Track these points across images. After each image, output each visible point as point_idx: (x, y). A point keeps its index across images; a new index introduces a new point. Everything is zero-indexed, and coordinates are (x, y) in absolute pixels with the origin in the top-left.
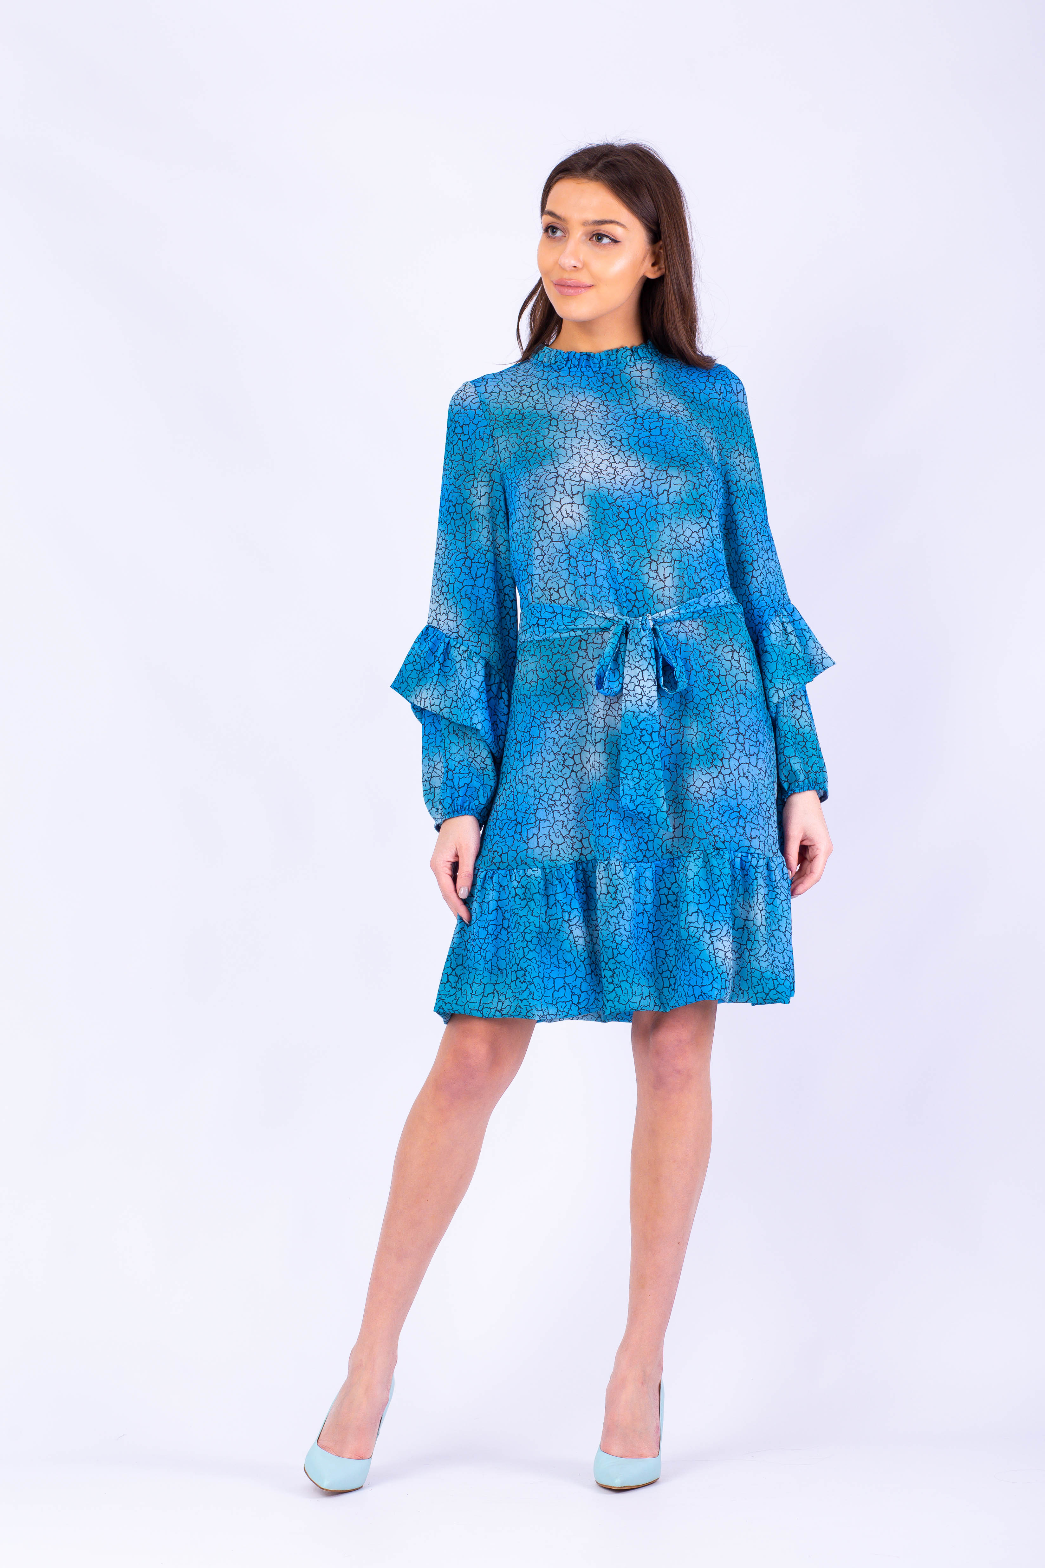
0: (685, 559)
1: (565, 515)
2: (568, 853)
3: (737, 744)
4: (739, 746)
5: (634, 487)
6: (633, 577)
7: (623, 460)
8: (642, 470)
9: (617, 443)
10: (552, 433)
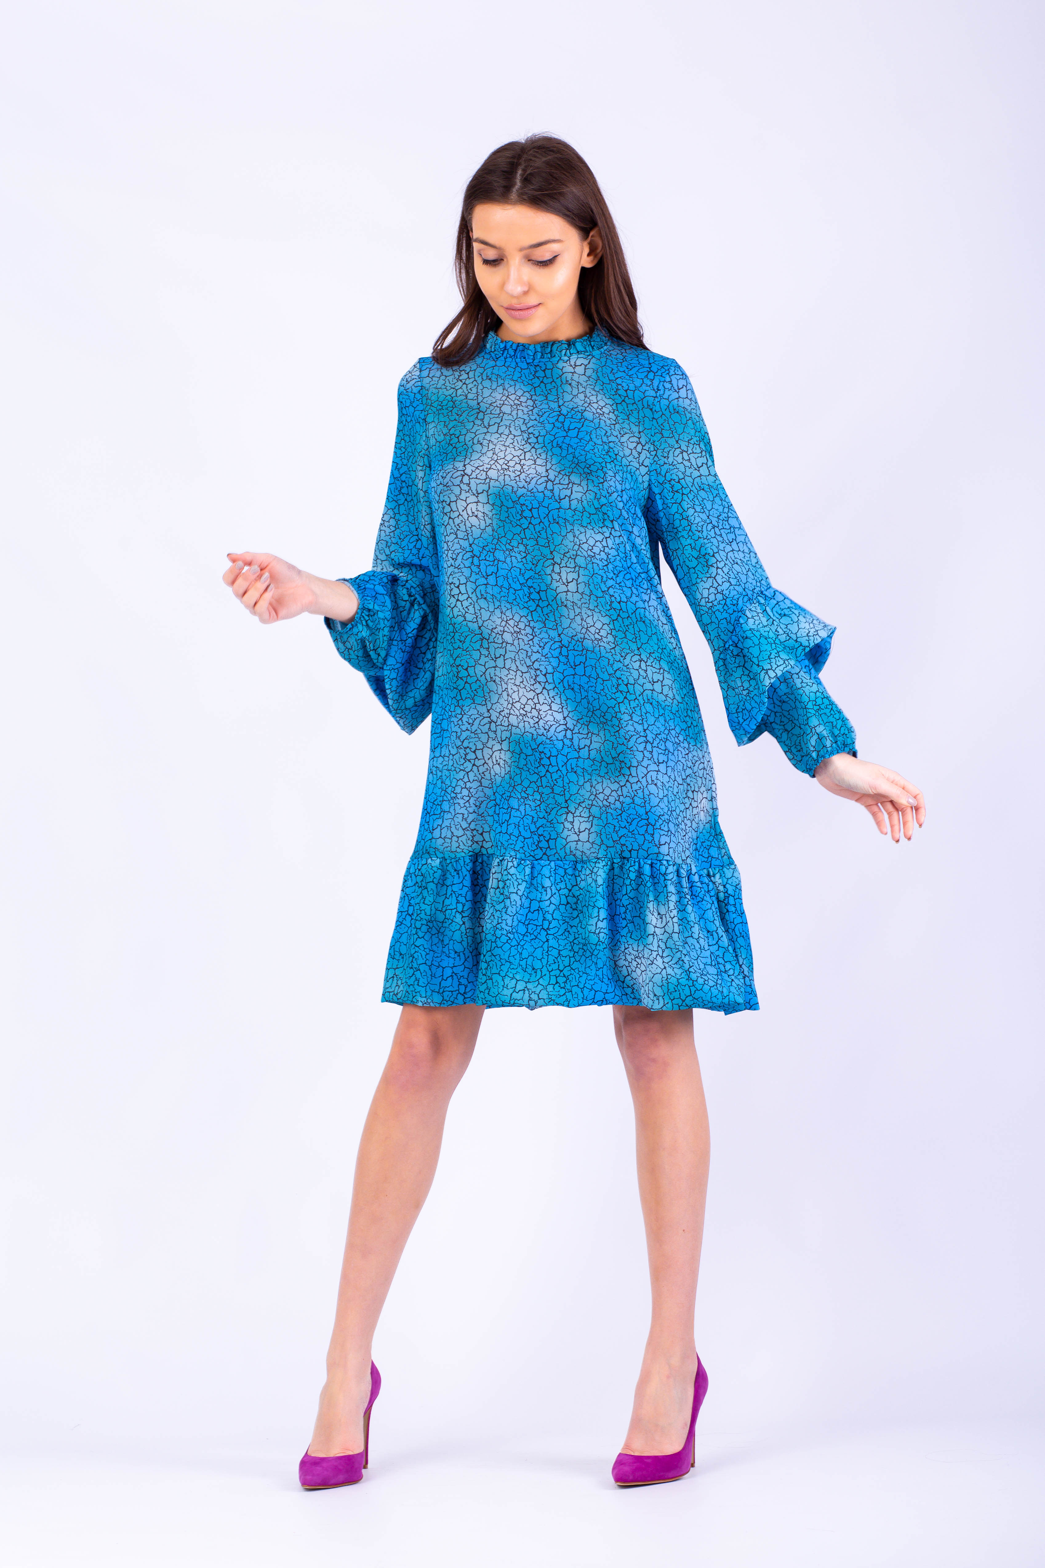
0: (590, 566)
1: (471, 514)
2: (467, 845)
3: (645, 752)
4: (647, 754)
5: (536, 486)
6: (536, 576)
7: (532, 458)
8: (547, 471)
9: (533, 440)
10: (476, 427)
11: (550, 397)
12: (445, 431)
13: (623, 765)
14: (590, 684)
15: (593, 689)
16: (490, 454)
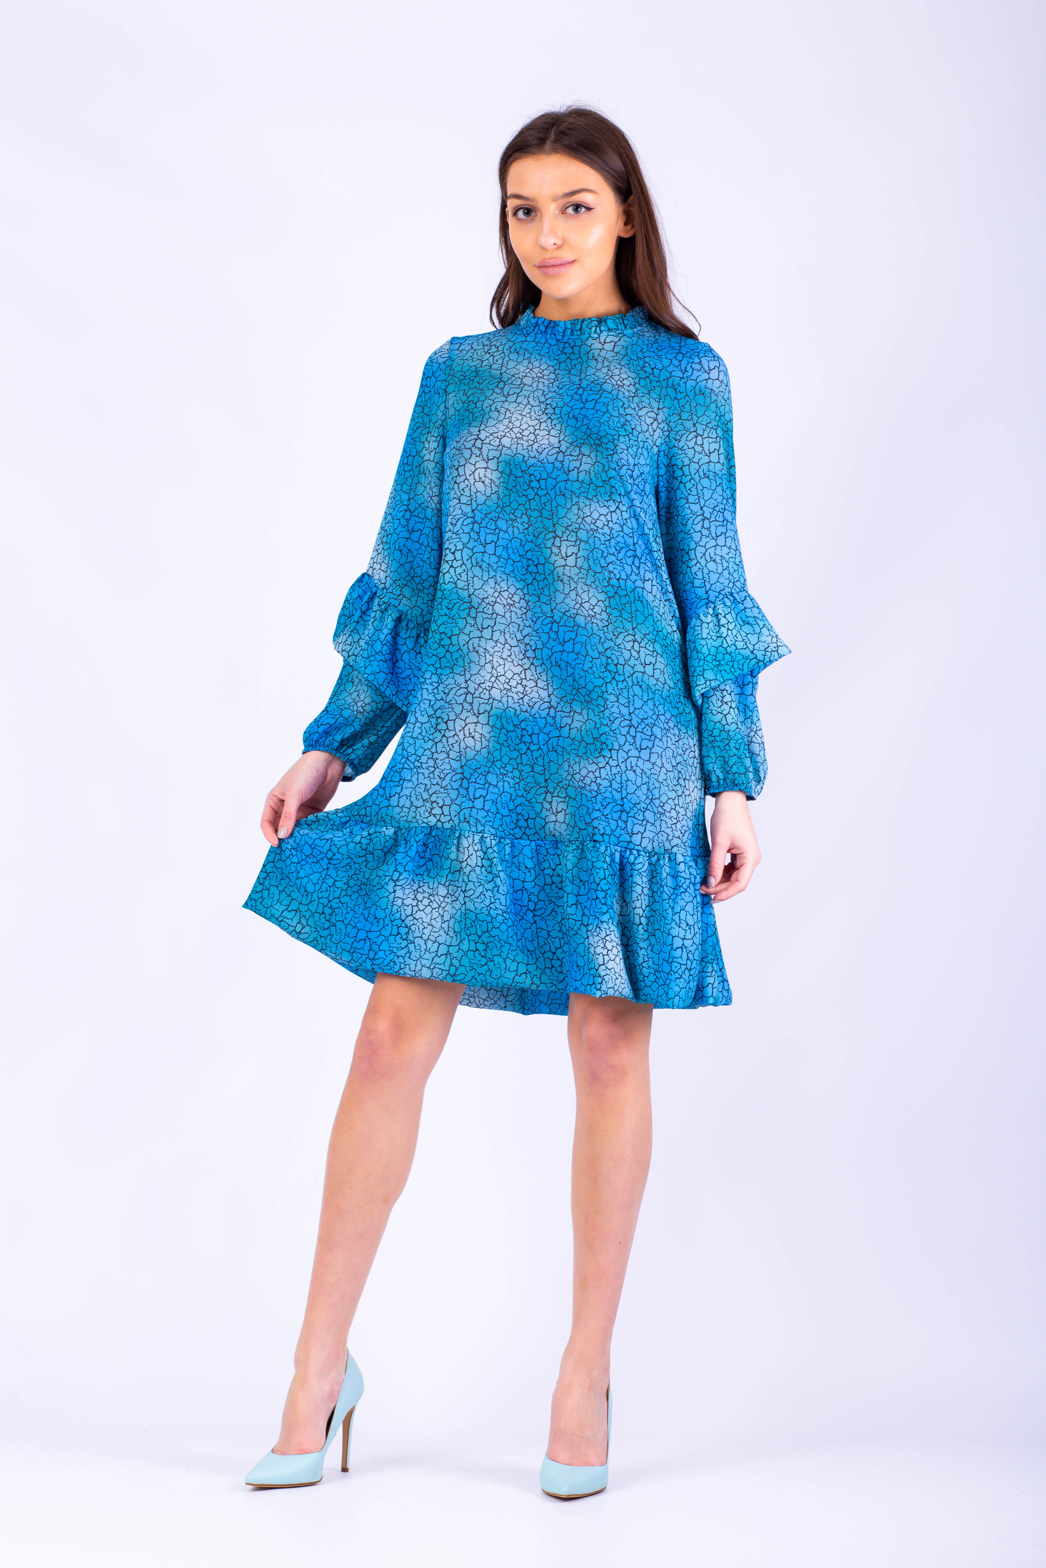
1: (477, 480)
4: (630, 738)
5: (548, 457)
6: (536, 549)
7: (547, 428)
8: (560, 442)
9: (550, 411)
10: (495, 395)
11: (573, 372)
12: (464, 398)
13: (604, 746)
14: (578, 661)
15: (581, 666)
16: (506, 422)
